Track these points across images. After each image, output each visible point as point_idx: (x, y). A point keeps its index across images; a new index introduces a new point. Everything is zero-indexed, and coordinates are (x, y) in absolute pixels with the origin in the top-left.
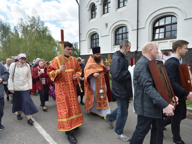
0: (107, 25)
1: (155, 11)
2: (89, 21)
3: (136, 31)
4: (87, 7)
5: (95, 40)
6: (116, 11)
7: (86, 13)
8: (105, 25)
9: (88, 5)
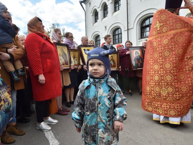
0: (106, 27)
1: (140, 12)
2: (93, 25)
3: (127, 31)
4: (91, 13)
5: (98, 42)
6: (112, 15)
7: (91, 18)
8: (105, 28)
9: (92, 11)
